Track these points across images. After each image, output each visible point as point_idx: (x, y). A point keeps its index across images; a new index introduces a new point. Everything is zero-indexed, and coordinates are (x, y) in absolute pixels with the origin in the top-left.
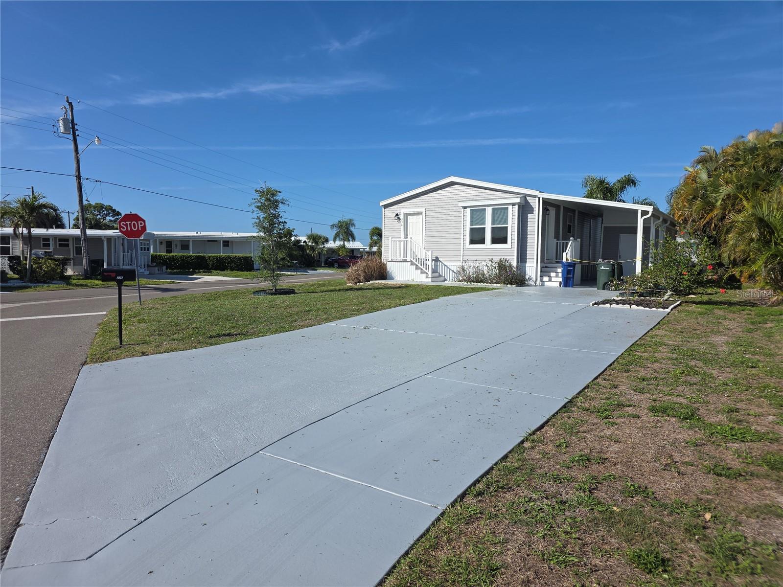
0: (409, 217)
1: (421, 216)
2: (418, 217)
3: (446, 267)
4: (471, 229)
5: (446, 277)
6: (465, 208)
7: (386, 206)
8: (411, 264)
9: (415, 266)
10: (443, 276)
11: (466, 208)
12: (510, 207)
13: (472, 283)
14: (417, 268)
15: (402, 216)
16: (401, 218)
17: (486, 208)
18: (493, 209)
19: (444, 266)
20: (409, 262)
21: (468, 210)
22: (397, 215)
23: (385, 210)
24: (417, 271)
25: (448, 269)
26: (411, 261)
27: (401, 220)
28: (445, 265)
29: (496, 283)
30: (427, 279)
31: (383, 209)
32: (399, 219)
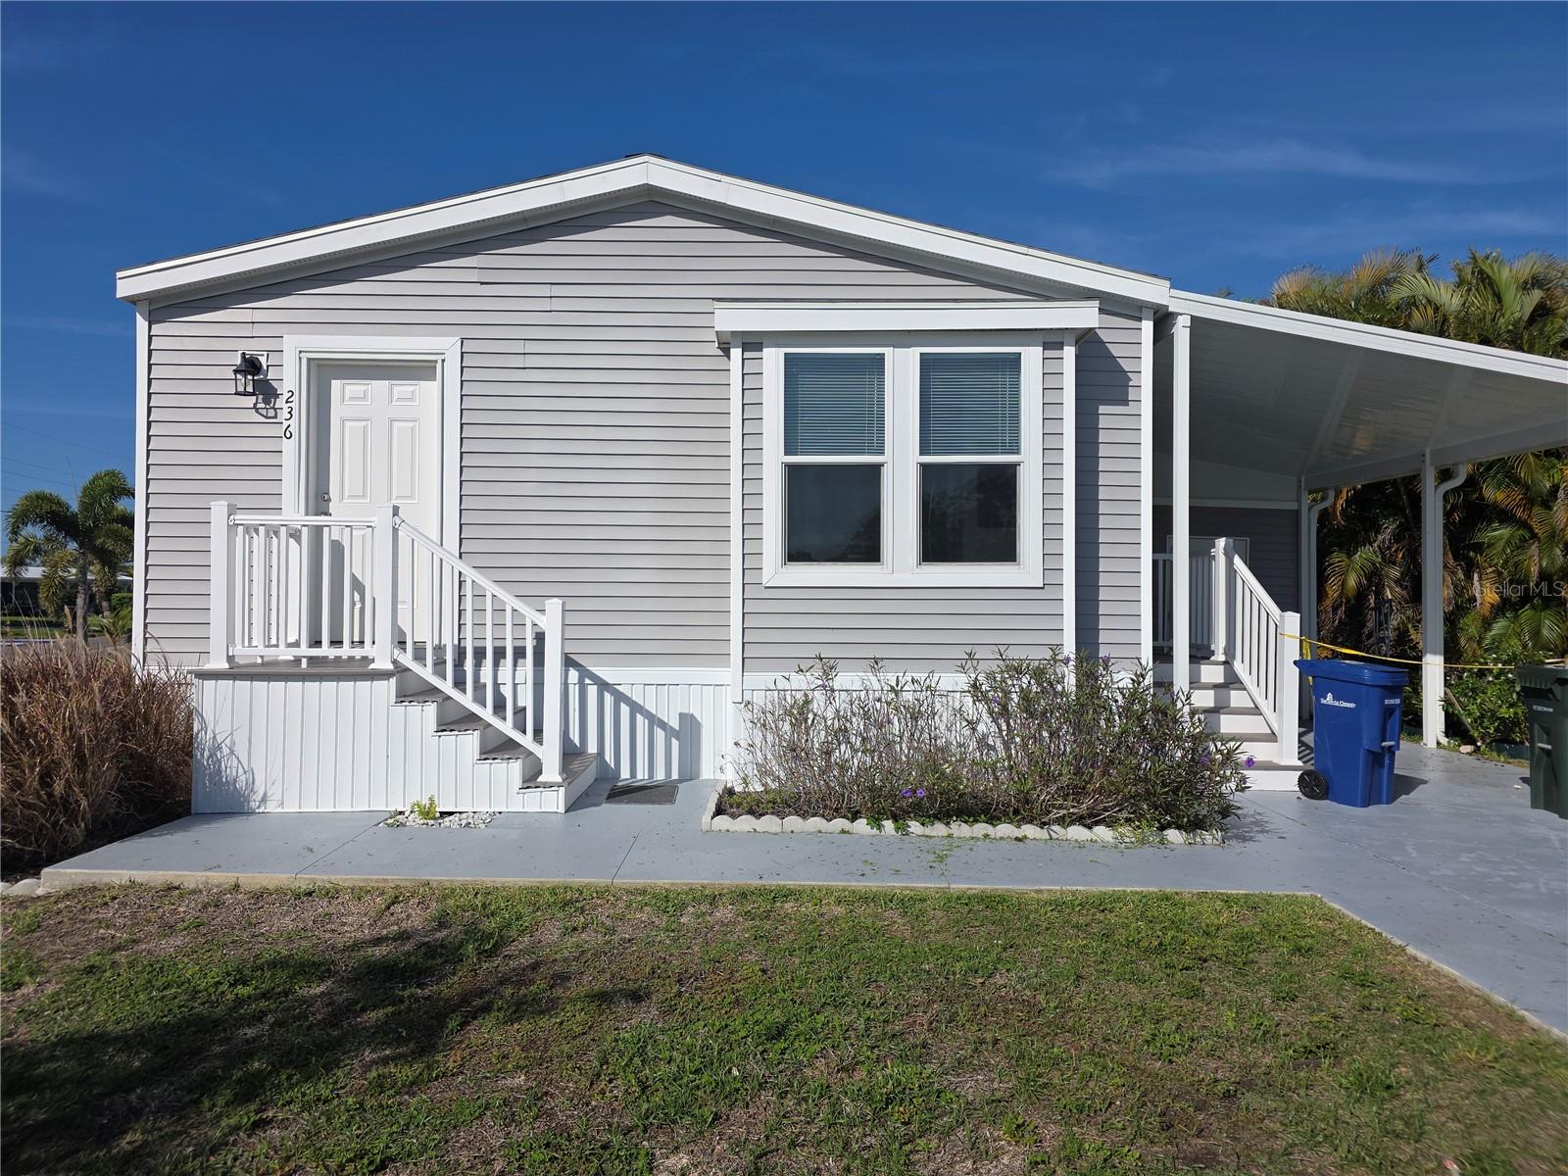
0: (336, 384)
1: (433, 387)
2: (403, 388)
3: (608, 698)
4: (793, 473)
5: (609, 757)
6: (753, 342)
7: (166, 306)
8: (404, 696)
9: (431, 709)
10: (592, 748)
11: (759, 347)
12: (1032, 357)
13: (915, 827)
14: (454, 721)
15: (289, 377)
16: (284, 389)
17: (888, 351)
18: (926, 362)
19: (592, 691)
20: (384, 675)
21: (773, 359)
22: (251, 366)
23: (157, 329)
24: (449, 739)
25: (625, 709)
26: (400, 670)
27: (280, 403)
28: (603, 686)
29: (1080, 820)
30: (533, 795)
31: (142, 324)
32: (266, 392)
